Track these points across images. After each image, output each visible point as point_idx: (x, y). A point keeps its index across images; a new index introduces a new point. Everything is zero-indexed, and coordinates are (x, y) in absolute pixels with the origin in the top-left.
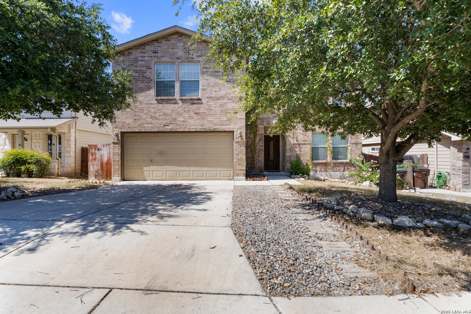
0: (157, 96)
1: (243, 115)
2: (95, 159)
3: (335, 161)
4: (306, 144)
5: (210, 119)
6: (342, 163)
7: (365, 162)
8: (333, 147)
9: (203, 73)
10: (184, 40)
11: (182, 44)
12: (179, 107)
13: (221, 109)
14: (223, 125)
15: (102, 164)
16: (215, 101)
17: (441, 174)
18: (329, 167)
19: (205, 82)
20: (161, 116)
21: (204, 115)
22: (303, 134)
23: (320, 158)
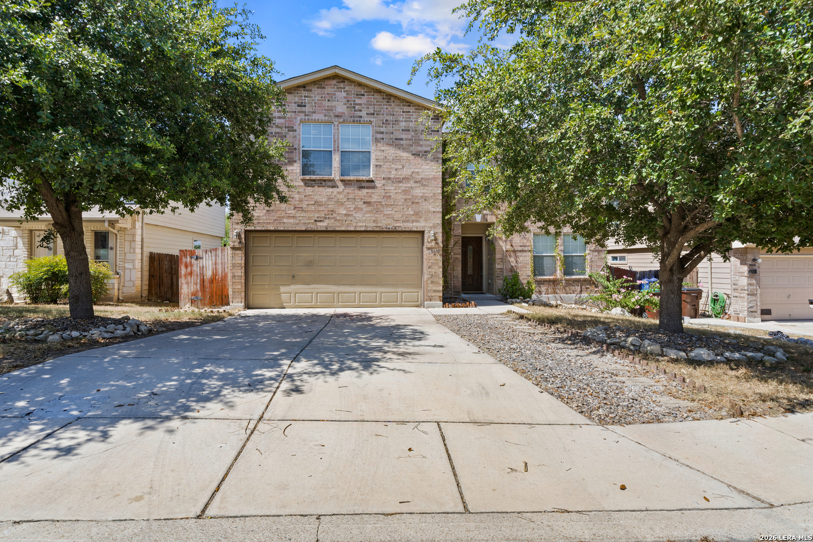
0: (303, 174)
1: (438, 206)
2: (191, 274)
3: (568, 277)
4: (526, 251)
5: (388, 213)
6: (578, 281)
7: (611, 279)
8: (564, 256)
9: (377, 141)
10: (347, 88)
11: (344, 94)
12: (339, 193)
13: (405, 197)
14: (408, 221)
15: (203, 281)
16: (395, 185)
17: (717, 296)
18: (559, 287)
19: (380, 154)
20: (310, 206)
21: (379, 206)
22: (520, 236)
23: (545, 273)
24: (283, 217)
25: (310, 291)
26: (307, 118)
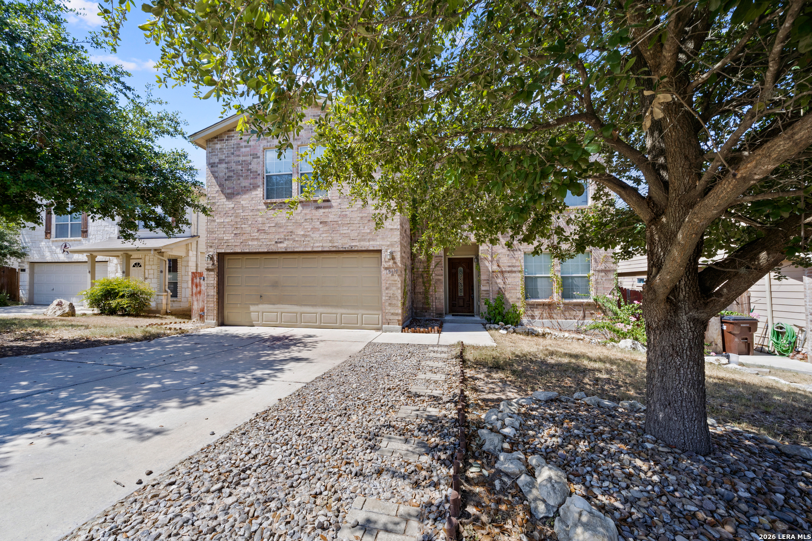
0: (267, 198)
1: (396, 223)
2: (200, 292)
3: (567, 301)
4: (515, 272)
5: (345, 232)
6: (580, 305)
7: (622, 304)
8: (562, 277)
12: (298, 214)
14: (364, 240)
18: (555, 311)
20: (271, 228)
21: (335, 226)
22: (508, 255)
23: (539, 296)
24: (248, 240)
25: (275, 310)
26: (269, 144)
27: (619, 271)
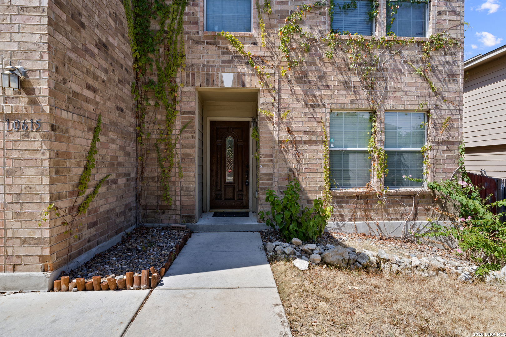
3: (392, 190)
4: (315, 142)
6: (411, 196)
8: (386, 152)
18: (375, 207)
22: (306, 114)
23: (351, 182)
27: (467, 145)
